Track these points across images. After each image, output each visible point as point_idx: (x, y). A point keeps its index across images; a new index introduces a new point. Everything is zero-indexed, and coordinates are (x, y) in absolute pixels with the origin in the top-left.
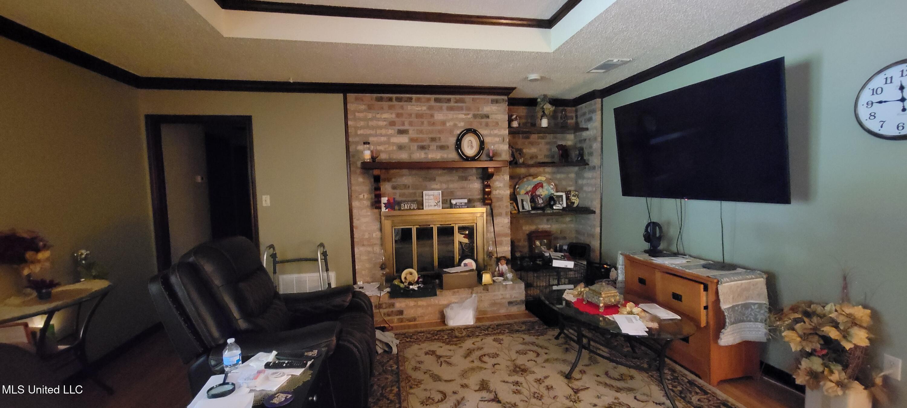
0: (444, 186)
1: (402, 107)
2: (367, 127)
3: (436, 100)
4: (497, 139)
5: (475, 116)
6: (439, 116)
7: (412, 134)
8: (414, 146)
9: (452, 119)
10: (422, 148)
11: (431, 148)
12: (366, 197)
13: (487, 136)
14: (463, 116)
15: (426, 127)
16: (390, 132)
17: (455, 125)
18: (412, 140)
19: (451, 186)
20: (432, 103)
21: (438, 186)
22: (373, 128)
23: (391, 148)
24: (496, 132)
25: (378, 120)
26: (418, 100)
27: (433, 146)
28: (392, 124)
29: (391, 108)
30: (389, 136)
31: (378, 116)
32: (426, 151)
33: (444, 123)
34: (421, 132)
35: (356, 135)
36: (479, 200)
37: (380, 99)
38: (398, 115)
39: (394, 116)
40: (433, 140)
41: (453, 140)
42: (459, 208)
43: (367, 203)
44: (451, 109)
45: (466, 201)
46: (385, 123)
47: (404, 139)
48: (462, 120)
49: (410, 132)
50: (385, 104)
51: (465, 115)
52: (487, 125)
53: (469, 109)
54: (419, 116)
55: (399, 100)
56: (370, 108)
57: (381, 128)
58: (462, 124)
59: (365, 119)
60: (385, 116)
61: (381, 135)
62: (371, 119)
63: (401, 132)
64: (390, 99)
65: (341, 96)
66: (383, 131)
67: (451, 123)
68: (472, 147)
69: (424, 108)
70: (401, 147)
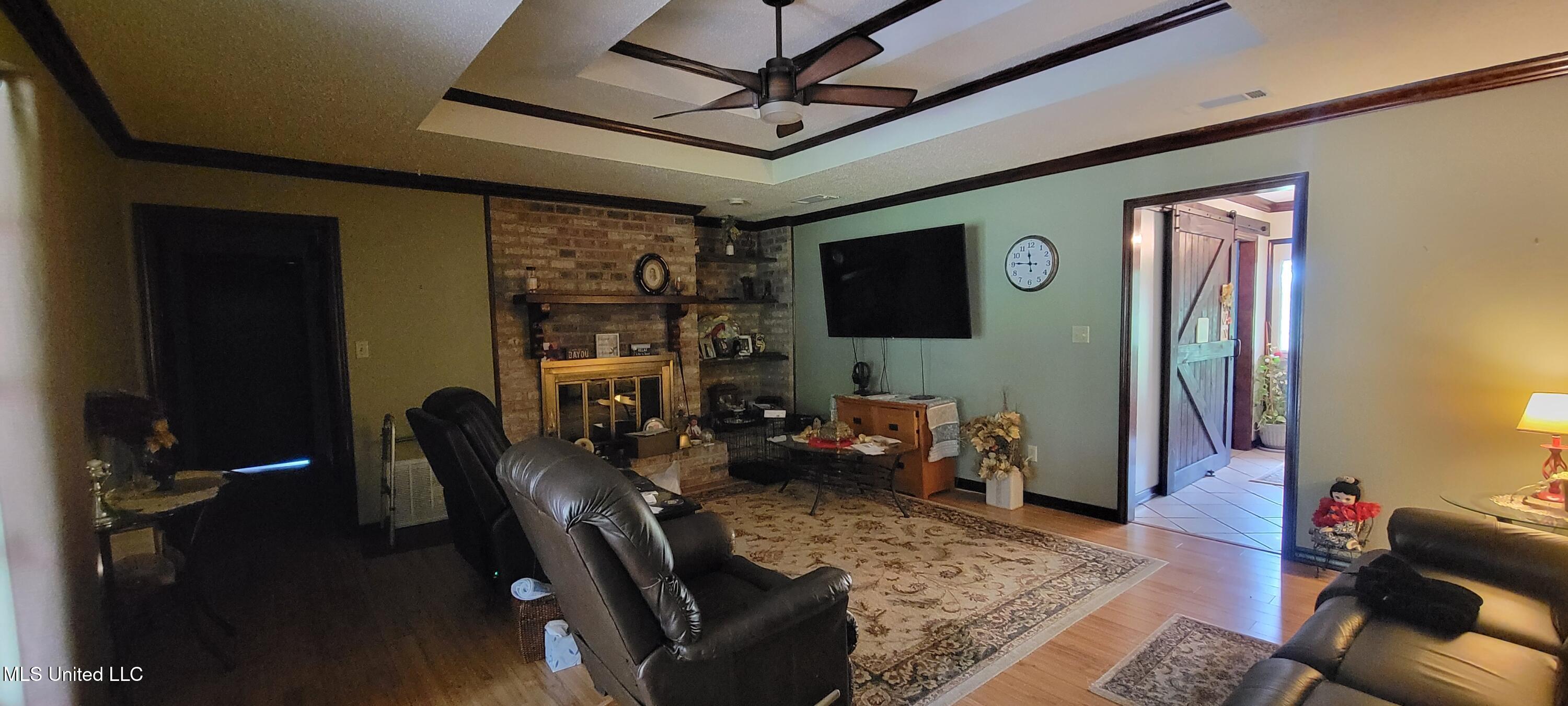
0: (621, 327)
1: (566, 221)
2: (518, 244)
3: (611, 215)
4: (683, 269)
5: (657, 238)
6: (614, 236)
7: (580, 257)
8: (583, 274)
9: (630, 240)
10: (593, 276)
11: (605, 277)
12: (517, 342)
13: (672, 264)
14: (644, 237)
15: (597, 249)
16: (551, 253)
17: (634, 249)
18: (580, 265)
19: (630, 327)
20: (605, 218)
21: (613, 328)
22: (526, 246)
23: (551, 276)
24: (682, 259)
25: (536, 235)
26: (587, 212)
27: (607, 274)
28: (553, 241)
29: (550, 219)
30: (549, 259)
31: (533, 230)
32: (599, 280)
33: (620, 245)
34: (591, 255)
35: (503, 255)
36: (663, 345)
37: (537, 208)
38: (561, 230)
39: (555, 231)
40: (607, 266)
41: (632, 267)
42: (641, 355)
43: (519, 351)
44: (627, 227)
45: (648, 346)
46: (543, 241)
47: (568, 264)
48: (643, 242)
49: (578, 254)
50: (545, 215)
51: (646, 235)
52: (671, 250)
53: (650, 228)
54: (589, 233)
55: (562, 210)
56: (522, 218)
57: (537, 247)
58: (642, 247)
59: (516, 233)
60: (545, 230)
61: (538, 257)
62: (526, 234)
63: (565, 254)
64: (550, 209)
65: (481, 198)
66: (541, 252)
67: (629, 246)
68: (655, 278)
69: (595, 224)
70: (565, 274)
